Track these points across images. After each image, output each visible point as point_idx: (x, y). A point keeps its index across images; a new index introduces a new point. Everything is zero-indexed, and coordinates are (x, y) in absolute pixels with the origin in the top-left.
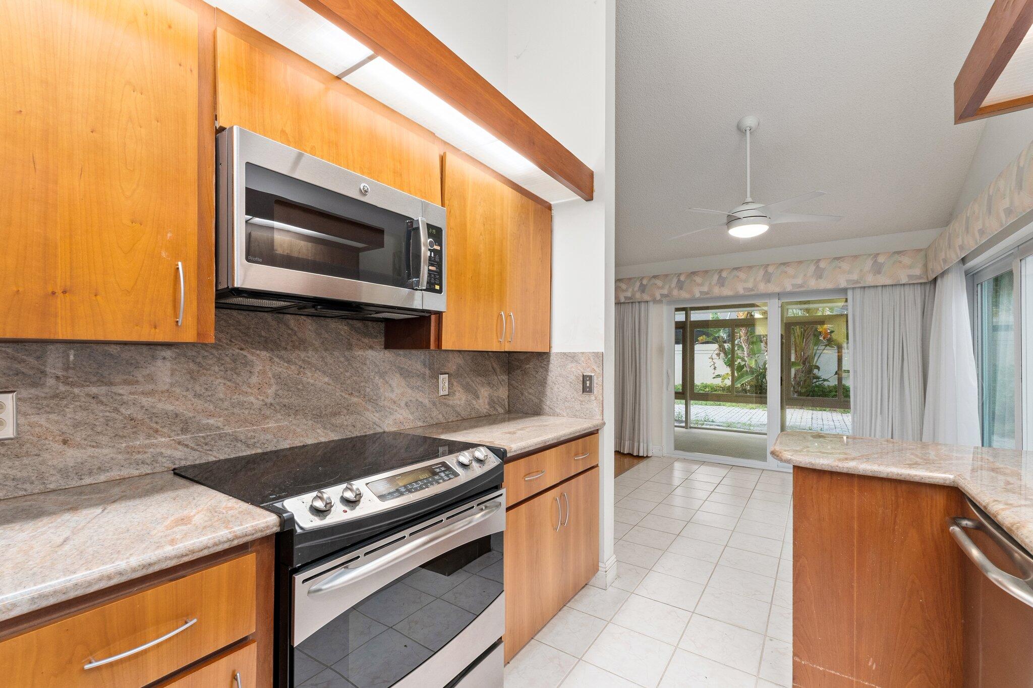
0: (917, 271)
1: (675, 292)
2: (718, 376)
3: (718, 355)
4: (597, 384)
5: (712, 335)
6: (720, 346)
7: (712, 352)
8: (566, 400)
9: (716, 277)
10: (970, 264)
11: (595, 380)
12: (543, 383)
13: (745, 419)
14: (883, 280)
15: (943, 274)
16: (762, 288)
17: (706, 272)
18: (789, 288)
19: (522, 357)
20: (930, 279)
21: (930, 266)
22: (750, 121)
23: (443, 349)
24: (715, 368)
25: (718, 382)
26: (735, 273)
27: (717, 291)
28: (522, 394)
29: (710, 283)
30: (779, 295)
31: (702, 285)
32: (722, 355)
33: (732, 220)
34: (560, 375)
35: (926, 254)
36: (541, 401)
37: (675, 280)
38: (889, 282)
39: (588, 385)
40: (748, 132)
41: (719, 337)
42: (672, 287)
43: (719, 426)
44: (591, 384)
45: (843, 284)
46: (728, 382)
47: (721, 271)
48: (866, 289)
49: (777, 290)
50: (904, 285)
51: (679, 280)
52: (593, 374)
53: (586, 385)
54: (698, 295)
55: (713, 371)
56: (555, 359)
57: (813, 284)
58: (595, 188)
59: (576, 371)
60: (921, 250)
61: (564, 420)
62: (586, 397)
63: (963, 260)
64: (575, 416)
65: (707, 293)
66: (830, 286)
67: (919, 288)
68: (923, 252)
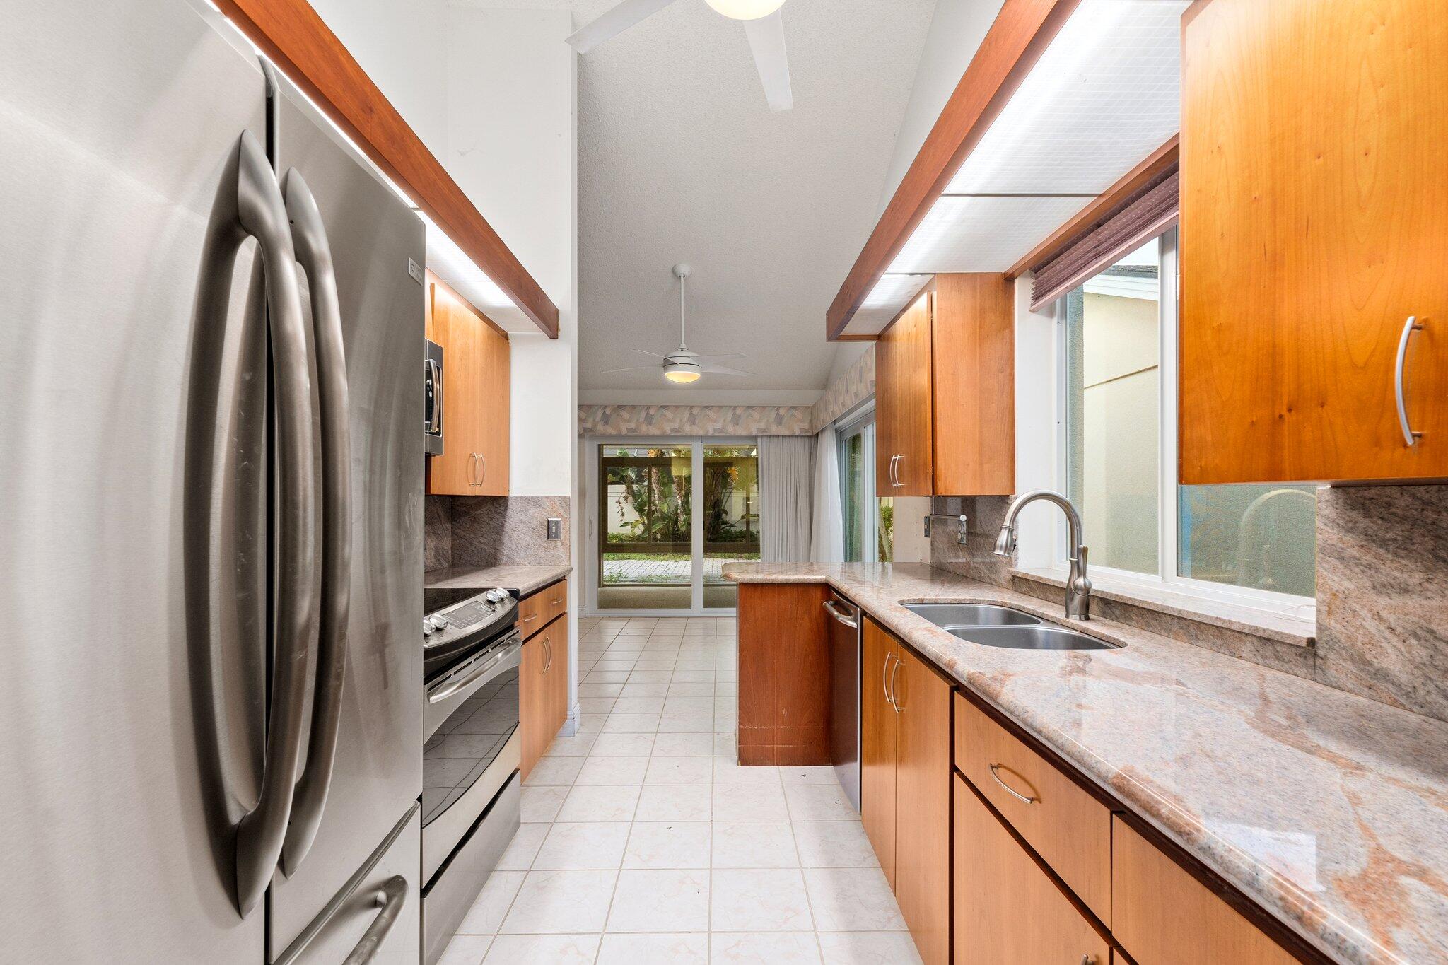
0: (806, 426)
1: (600, 427)
2: (627, 524)
3: (626, 498)
4: (564, 529)
5: (619, 473)
6: (628, 488)
7: (619, 495)
8: (527, 547)
9: (643, 414)
10: (838, 425)
11: (562, 525)
12: (499, 530)
13: (660, 572)
14: (783, 431)
15: (822, 430)
16: (688, 429)
17: (634, 407)
18: (711, 432)
19: (471, 502)
20: (815, 433)
21: (814, 424)
22: (684, 269)
23: (432, 493)
24: (623, 515)
25: (627, 531)
26: (662, 411)
28: (471, 544)
29: (638, 420)
30: (702, 438)
31: (629, 421)
32: (630, 498)
33: (668, 364)
34: (521, 522)
35: (812, 411)
36: (497, 551)
37: (600, 413)
38: (787, 433)
39: (554, 530)
40: (682, 277)
41: (626, 476)
42: (597, 420)
43: (632, 581)
44: (557, 529)
45: (754, 433)
46: (639, 530)
47: (649, 407)
48: (771, 438)
49: (701, 433)
50: (797, 436)
51: (604, 413)
52: (559, 519)
53: (551, 531)
54: (625, 432)
55: (621, 518)
56: (514, 504)
57: (731, 430)
58: (560, 326)
59: (538, 515)
60: (809, 407)
61: (527, 569)
62: (551, 543)
63: (835, 422)
64: (539, 564)
65: (634, 431)
66: (744, 433)
67: (807, 440)
68: (810, 410)
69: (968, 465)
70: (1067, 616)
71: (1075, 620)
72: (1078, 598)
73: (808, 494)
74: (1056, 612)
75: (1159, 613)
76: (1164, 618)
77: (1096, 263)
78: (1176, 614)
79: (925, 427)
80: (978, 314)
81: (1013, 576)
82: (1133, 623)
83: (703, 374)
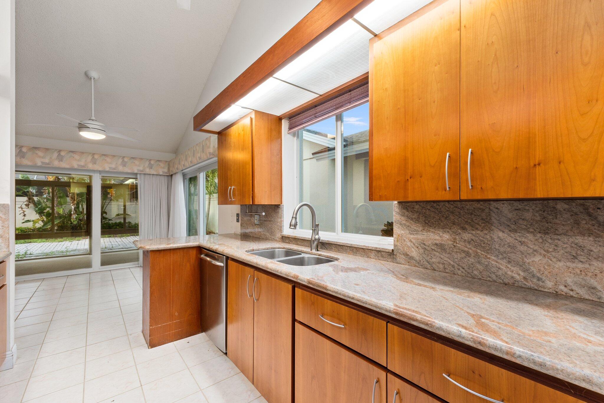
0: (166, 170)
2: (28, 221)
3: (27, 205)
5: (21, 190)
6: (29, 199)
7: (22, 203)
9: (56, 154)
10: (184, 171)
13: (64, 249)
14: (153, 172)
15: (175, 174)
16: (90, 166)
17: (47, 149)
18: (107, 170)
20: (170, 174)
21: (171, 169)
22: (94, 74)
24: (25, 215)
25: (30, 225)
26: (71, 154)
27: (56, 163)
29: (51, 158)
30: (100, 172)
31: (43, 157)
32: (31, 205)
33: (82, 127)
35: (169, 164)
38: (155, 173)
40: (92, 79)
41: (28, 192)
43: (37, 256)
45: (136, 172)
46: (40, 224)
47: (60, 151)
48: (146, 175)
49: (100, 169)
50: (161, 175)
54: (38, 165)
55: (23, 217)
57: (121, 169)
60: (166, 161)
63: (182, 170)
65: (48, 164)
66: (129, 171)
67: (166, 177)
68: (168, 163)
69: (266, 192)
70: (311, 250)
71: (314, 251)
72: (316, 243)
73: (167, 203)
74: (308, 250)
75: (343, 246)
76: (344, 247)
77: (316, 120)
78: (350, 246)
79: (249, 175)
80: (270, 130)
81: (282, 236)
82: (333, 250)
83: (107, 136)
